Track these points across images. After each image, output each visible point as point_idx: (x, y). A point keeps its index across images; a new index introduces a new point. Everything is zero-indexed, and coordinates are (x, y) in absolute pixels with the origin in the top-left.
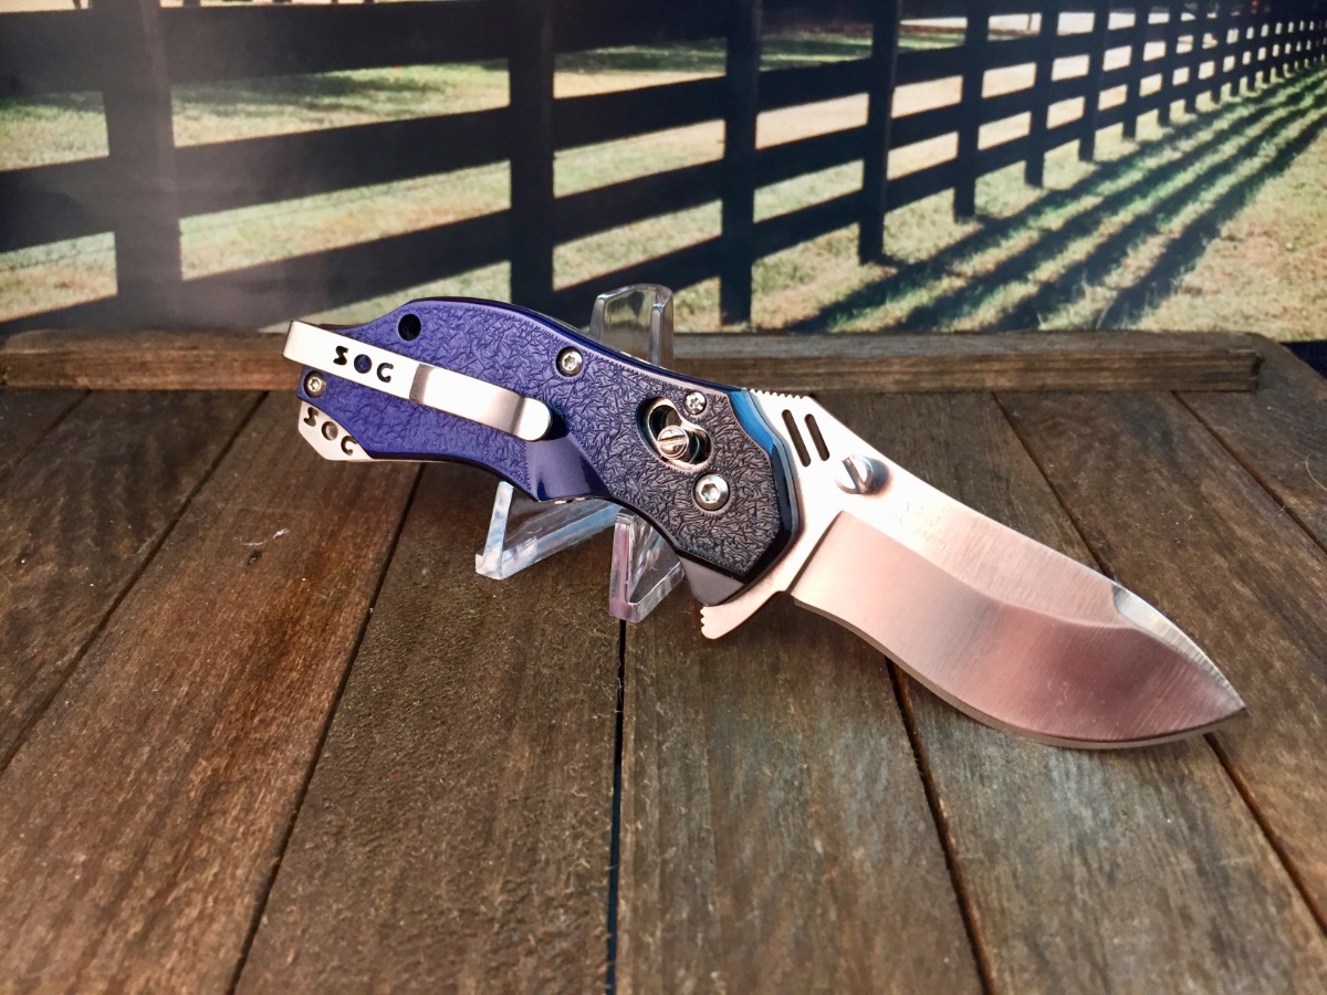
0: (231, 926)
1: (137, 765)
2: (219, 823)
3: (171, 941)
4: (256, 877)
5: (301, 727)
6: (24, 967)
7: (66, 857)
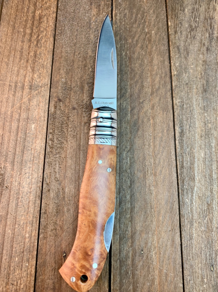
0: (51, 43)
1: (25, 12)
2: (43, 24)
3: (42, 45)
4: (52, 34)
5: (53, 4)
6: (20, 49)
7: (20, 30)
